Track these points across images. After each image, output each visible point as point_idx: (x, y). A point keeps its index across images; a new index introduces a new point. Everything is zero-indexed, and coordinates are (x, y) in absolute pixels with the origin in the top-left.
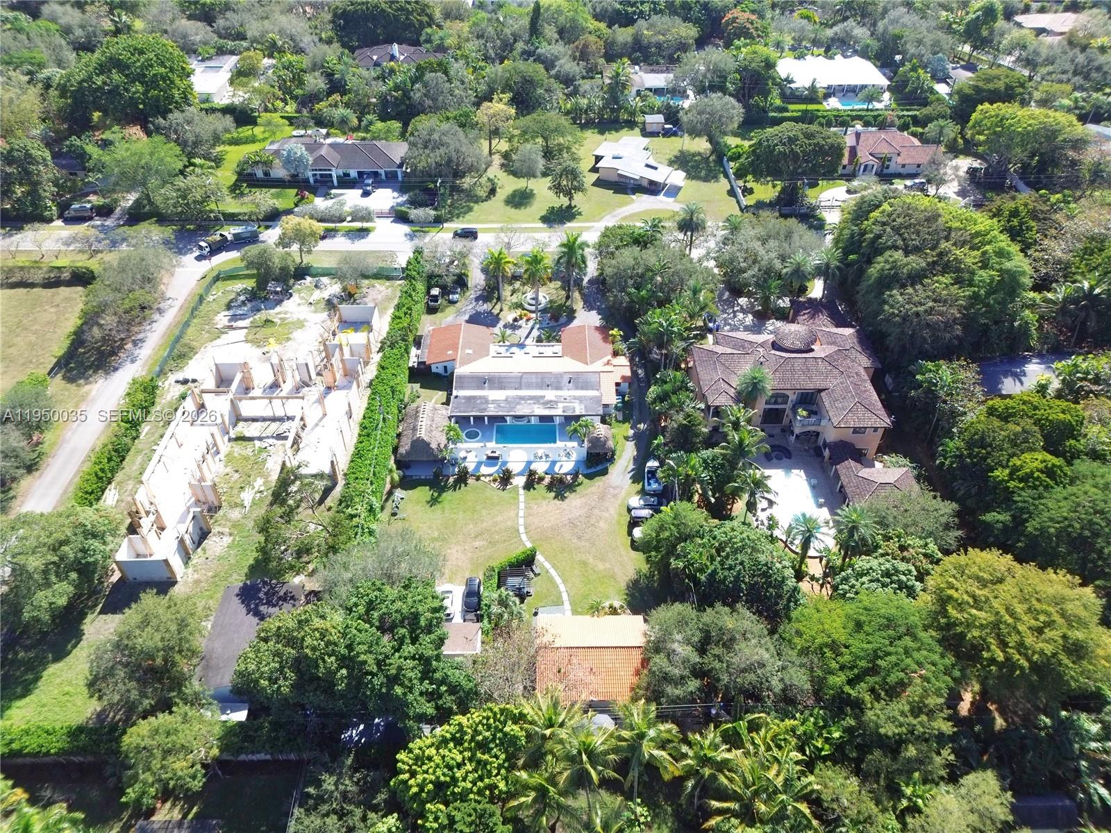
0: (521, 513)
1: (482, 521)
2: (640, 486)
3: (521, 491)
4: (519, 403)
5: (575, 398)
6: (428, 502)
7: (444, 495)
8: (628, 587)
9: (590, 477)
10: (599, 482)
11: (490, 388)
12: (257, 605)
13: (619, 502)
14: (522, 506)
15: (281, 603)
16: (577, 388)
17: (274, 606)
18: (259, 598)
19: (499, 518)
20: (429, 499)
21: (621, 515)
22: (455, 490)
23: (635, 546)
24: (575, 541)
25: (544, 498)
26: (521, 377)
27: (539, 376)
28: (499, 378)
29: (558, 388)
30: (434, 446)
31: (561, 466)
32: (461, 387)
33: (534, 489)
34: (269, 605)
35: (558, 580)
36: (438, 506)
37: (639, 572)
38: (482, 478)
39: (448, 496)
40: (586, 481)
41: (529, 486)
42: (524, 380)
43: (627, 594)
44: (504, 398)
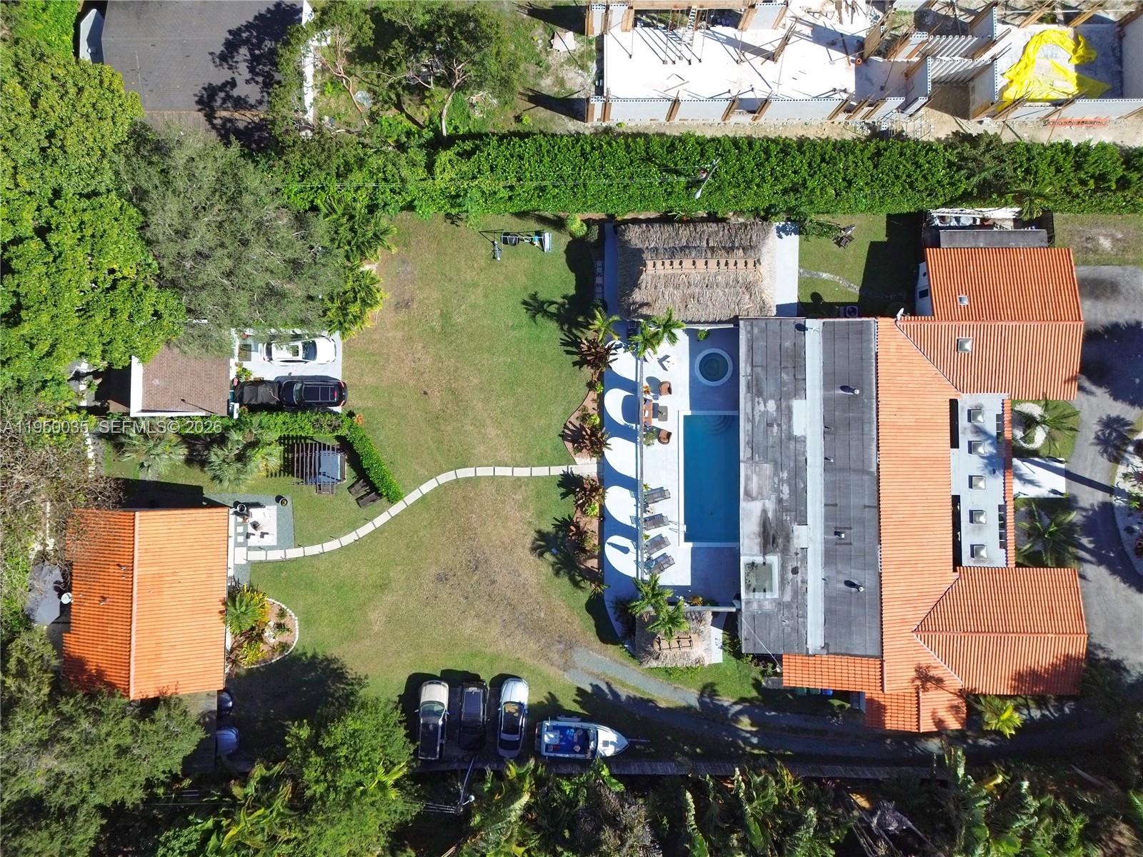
0: (503, 471)
1: (487, 400)
2: (569, 703)
3: (557, 471)
4: (778, 467)
5: (800, 594)
6: (534, 297)
7: (553, 325)
8: (330, 661)
9: (595, 607)
10: (583, 625)
11: (828, 403)
12: (247, 42)
13: (529, 661)
14: (523, 472)
15: (260, 79)
16: (829, 599)
17: (252, 70)
18: (261, 41)
19: (492, 432)
20: (542, 296)
21: (494, 659)
22: (565, 344)
23: (416, 682)
24: (434, 570)
25: (540, 514)
26: (864, 471)
27: (869, 514)
28: (862, 422)
29: (830, 557)
30: (638, 296)
31: (625, 550)
32: (829, 337)
33: (564, 495)
34: (251, 62)
35: (348, 539)
36: (524, 316)
37: (360, 682)
38: (593, 395)
39: (551, 332)
40: (583, 597)
41: (570, 483)
42: (854, 478)
43: (314, 657)
44: (797, 431)
